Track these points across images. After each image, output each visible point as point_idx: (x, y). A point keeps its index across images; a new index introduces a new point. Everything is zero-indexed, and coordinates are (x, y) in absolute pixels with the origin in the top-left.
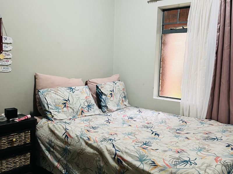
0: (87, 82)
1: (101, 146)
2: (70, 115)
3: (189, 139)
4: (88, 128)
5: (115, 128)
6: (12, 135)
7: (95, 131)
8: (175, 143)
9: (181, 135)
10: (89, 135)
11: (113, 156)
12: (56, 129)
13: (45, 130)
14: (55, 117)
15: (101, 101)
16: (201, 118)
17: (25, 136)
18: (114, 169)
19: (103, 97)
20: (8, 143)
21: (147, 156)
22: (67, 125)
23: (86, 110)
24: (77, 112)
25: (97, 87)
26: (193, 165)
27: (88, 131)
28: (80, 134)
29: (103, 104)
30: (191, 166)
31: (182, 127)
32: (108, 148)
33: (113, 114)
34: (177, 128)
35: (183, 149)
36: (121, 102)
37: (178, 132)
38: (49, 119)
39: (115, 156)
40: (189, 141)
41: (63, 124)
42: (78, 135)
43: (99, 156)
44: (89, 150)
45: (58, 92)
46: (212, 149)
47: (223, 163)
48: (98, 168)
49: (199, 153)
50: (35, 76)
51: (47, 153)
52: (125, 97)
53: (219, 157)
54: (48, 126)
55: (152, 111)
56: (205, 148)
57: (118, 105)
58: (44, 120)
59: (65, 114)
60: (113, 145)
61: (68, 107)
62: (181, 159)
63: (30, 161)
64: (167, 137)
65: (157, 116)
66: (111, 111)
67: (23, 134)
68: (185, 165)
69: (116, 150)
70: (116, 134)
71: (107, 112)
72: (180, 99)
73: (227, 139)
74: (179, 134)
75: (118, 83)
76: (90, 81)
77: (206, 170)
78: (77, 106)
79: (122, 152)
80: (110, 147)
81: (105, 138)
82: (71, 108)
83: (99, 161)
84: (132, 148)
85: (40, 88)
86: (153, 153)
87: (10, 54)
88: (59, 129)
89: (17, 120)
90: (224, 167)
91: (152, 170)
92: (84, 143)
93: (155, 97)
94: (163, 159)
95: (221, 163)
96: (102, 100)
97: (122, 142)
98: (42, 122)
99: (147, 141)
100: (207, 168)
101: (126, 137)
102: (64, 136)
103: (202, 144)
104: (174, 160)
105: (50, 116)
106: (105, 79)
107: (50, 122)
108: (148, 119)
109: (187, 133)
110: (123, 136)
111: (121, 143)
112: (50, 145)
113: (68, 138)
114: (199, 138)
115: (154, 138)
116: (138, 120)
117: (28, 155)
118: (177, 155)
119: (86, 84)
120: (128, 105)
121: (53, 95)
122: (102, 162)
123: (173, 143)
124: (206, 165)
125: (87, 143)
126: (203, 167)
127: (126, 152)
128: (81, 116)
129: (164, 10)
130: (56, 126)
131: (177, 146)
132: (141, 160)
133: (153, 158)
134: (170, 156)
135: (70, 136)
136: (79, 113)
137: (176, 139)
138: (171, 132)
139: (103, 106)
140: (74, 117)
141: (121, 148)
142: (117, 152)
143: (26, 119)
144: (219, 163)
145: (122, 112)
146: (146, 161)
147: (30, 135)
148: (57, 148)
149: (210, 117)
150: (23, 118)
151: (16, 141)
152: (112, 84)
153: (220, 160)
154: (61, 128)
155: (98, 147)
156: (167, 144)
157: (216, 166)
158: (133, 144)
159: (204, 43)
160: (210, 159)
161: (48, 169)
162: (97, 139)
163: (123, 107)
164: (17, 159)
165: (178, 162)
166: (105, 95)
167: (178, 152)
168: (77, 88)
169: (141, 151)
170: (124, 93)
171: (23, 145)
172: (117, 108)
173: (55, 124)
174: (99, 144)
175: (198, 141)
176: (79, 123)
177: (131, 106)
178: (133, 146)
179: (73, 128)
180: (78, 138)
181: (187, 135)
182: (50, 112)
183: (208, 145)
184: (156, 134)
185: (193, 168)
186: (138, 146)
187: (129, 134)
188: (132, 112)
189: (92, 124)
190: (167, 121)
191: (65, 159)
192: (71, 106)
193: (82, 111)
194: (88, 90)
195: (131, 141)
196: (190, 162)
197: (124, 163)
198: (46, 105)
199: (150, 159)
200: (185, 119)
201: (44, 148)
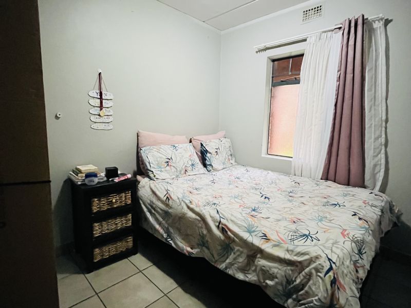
0: (191, 139)
1: (204, 211)
2: (174, 175)
3: (305, 204)
4: (191, 189)
5: (220, 189)
6: (112, 196)
7: (198, 193)
8: (289, 209)
9: (295, 199)
10: (191, 197)
11: (217, 224)
12: (158, 189)
13: (146, 190)
14: (157, 176)
15: (206, 160)
16: (316, 178)
17: (125, 196)
18: (218, 239)
19: (208, 155)
20: (108, 204)
21: (257, 227)
22: (169, 185)
23: (189, 169)
24: (181, 171)
25: (202, 145)
26: (315, 241)
27: (190, 192)
28: (182, 196)
29: (208, 163)
30: (313, 243)
31: (295, 189)
32: (212, 215)
33: (218, 173)
34: (289, 190)
35: (300, 218)
36: (227, 160)
37: (290, 195)
38: (151, 179)
39: (219, 224)
40: (306, 208)
41: (165, 184)
42: (180, 197)
43: (202, 222)
44: (191, 215)
45: (161, 150)
46: (335, 218)
47: (352, 238)
48: (200, 235)
49: (319, 223)
50: (137, 134)
51: (148, 215)
52: (231, 155)
53: (345, 230)
54: (150, 186)
55: (260, 171)
56: (326, 218)
57: (224, 164)
58: (147, 179)
59: (167, 173)
60: (218, 211)
61: (171, 166)
62: (299, 232)
63: (132, 222)
64: (279, 201)
65: (266, 176)
66: (216, 170)
67: (123, 195)
68: (305, 240)
69: (220, 217)
70: (221, 196)
71: (212, 171)
72: (292, 158)
73: (352, 206)
74: (292, 198)
75: (224, 140)
76: (195, 138)
77: (332, 248)
78: (180, 166)
79: (227, 220)
80: (214, 213)
81: (208, 201)
82: (174, 167)
83: (202, 228)
84: (239, 216)
85: (143, 145)
86: (263, 222)
87: (111, 111)
88: (160, 190)
89: (116, 180)
90: (353, 244)
91: (262, 244)
92: (185, 207)
93: (264, 155)
94: (276, 231)
95: (349, 238)
96: (207, 158)
97: (227, 207)
98: (143, 181)
99: (257, 206)
100: (333, 246)
101: (233, 201)
102: (165, 198)
103: (322, 211)
104: (291, 234)
105: (152, 175)
106: (211, 136)
107: (152, 181)
108: (256, 179)
109: (302, 197)
110: (229, 199)
111: (226, 209)
112: (152, 206)
113: (169, 200)
114: (316, 203)
115: (264, 203)
116: (245, 180)
117: (130, 216)
118: (293, 227)
119: (191, 142)
120: (234, 164)
121: (156, 153)
122: (204, 229)
123: (286, 210)
124: (331, 241)
125: (188, 207)
126: (329, 244)
127: (232, 221)
128: (185, 175)
129: (274, 61)
130: (158, 186)
131: (292, 214)
132: (250, 232)
133: (264, 229)
134: (284, 227)
135: (171, 198)
136: (182, 172)
137: (289, 205)
138: (283, 194)
139: (208, 165)
140: (177, 176)
141: (226, 215)
142: (222, 220)
143: (125, 180)
144: (347, 239)
145: (228, 172)
146: (256, 233)
147: (131, 195)
148: (159, 210)
149: (326, 177)
150: (122, 178)
151: (116, 202)
152: (217, 141)
153: (348, 234)
154: (163, 189)
155: (200, 212)
156: (279, 211)
157: (344, 243)
158: (240, 210)
159: (320, 95)
160: (335, 234)
161: (150, 231)
162: (200, 203)
163: (230, 166)
164: (118, 221)
165: (295, 237)
166: (210, 153)
167: (294, 222)
168: (181, 146)
169: (249, 219)
170: (230, 151)
171: (123, 206)
172: (222, 167)
173: (156, 185)
174: (202, 209)
175: (316, 208)
176: (183, 183)
177: (238, 164)
178: (241, 213)
179: (175, 188)
180: (179, 200)
181: (303, 200)
182: (152, 171)
183: (330, 213)
184: (266, 198)
185: (315, 245)
186: (246, 213)
187: (235, 197)
188: (240, 171)
189: (196, 185)
190: (277, 181)
191: (166, 222)
192: (174, 165)
193: (186, 170)
194: (192, 148)
195: (237, 206)
196: (311, 237)
197: (229, 233)
198: (148, 164)
199: (261, 231)
200: (298, 179)
201: (145, 209)
